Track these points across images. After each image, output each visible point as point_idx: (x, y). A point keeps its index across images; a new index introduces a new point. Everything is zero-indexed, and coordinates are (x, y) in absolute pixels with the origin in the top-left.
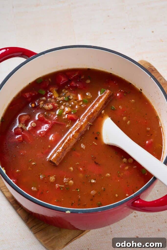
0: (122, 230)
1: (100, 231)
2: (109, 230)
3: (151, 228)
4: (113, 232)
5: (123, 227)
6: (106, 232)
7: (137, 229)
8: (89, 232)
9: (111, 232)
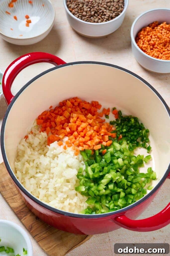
0: (119, 238)
1: (98, 239)
2: (107, 239)
3: (146, 236)
4: (111, 240)
5: (120, 236)
6: (105, 240)
7: (134, 237)
8: (89, 240)
9: (109, 240)
